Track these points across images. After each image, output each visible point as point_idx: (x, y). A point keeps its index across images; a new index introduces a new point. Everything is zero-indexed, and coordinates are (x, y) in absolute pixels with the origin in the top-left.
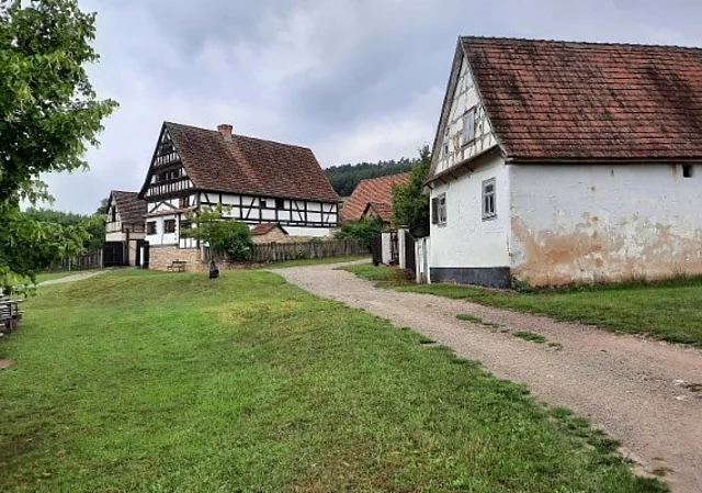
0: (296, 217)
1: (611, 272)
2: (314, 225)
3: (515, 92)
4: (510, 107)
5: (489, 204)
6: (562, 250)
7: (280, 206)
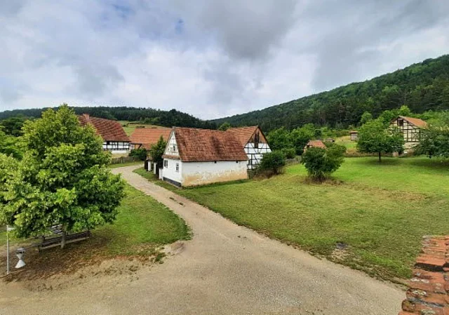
0: (114, 147)
1: (200, 183)
2: (121, 149)
3: (184, 144)
4: (183, 148)
5: (177, 168)
6: (191, 179)
7: (108, 144)
